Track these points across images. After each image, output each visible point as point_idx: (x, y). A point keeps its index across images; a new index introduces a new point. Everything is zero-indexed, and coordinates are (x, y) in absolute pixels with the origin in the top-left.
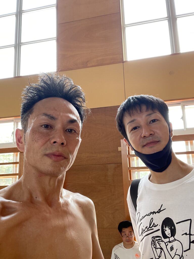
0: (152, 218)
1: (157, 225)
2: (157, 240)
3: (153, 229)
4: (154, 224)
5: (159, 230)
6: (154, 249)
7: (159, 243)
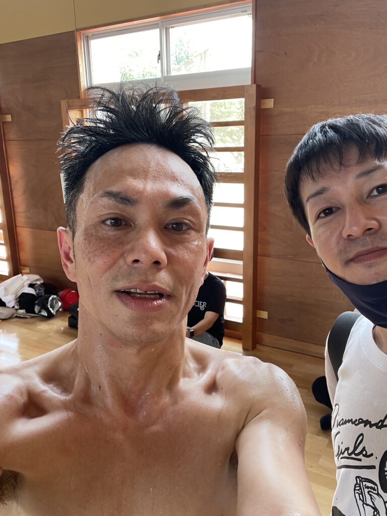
0: (362, 434)
1: (372, 455)
2: (368, 487)
3: (360, 460)
4: (364, 449)
5: (373, 467)
6: (360, 503)
7: (370, 495)
